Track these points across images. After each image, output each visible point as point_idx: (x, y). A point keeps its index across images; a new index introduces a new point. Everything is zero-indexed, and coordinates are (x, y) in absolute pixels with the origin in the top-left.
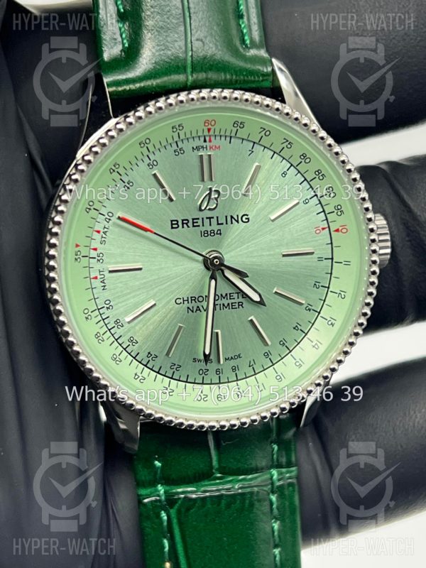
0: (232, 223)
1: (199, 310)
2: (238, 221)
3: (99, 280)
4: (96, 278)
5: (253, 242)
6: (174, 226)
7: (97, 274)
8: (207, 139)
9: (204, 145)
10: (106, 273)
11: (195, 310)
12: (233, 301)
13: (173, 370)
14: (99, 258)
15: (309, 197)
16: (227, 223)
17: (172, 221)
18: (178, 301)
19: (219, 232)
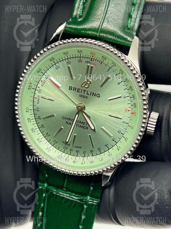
0: (92, 95)
1: (71, 124)
2: (95, 96)
3: (37, 99)
4: (36, 98)
5: (98, 106)
6: (70, 89)
7: (37, 97)
8: (92, 60)
9: (91, 61)
10: (40, 97)
11: (69, 124)
12: (84, 125)
13: (54, 143)
14: (39, 91)
15: (126, 96)
16: (90, 95)
17: (70, 87)
18: (64, 118)
19: (86, 97)
